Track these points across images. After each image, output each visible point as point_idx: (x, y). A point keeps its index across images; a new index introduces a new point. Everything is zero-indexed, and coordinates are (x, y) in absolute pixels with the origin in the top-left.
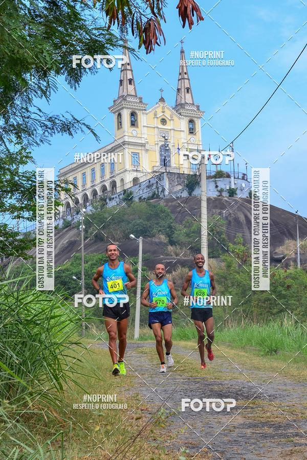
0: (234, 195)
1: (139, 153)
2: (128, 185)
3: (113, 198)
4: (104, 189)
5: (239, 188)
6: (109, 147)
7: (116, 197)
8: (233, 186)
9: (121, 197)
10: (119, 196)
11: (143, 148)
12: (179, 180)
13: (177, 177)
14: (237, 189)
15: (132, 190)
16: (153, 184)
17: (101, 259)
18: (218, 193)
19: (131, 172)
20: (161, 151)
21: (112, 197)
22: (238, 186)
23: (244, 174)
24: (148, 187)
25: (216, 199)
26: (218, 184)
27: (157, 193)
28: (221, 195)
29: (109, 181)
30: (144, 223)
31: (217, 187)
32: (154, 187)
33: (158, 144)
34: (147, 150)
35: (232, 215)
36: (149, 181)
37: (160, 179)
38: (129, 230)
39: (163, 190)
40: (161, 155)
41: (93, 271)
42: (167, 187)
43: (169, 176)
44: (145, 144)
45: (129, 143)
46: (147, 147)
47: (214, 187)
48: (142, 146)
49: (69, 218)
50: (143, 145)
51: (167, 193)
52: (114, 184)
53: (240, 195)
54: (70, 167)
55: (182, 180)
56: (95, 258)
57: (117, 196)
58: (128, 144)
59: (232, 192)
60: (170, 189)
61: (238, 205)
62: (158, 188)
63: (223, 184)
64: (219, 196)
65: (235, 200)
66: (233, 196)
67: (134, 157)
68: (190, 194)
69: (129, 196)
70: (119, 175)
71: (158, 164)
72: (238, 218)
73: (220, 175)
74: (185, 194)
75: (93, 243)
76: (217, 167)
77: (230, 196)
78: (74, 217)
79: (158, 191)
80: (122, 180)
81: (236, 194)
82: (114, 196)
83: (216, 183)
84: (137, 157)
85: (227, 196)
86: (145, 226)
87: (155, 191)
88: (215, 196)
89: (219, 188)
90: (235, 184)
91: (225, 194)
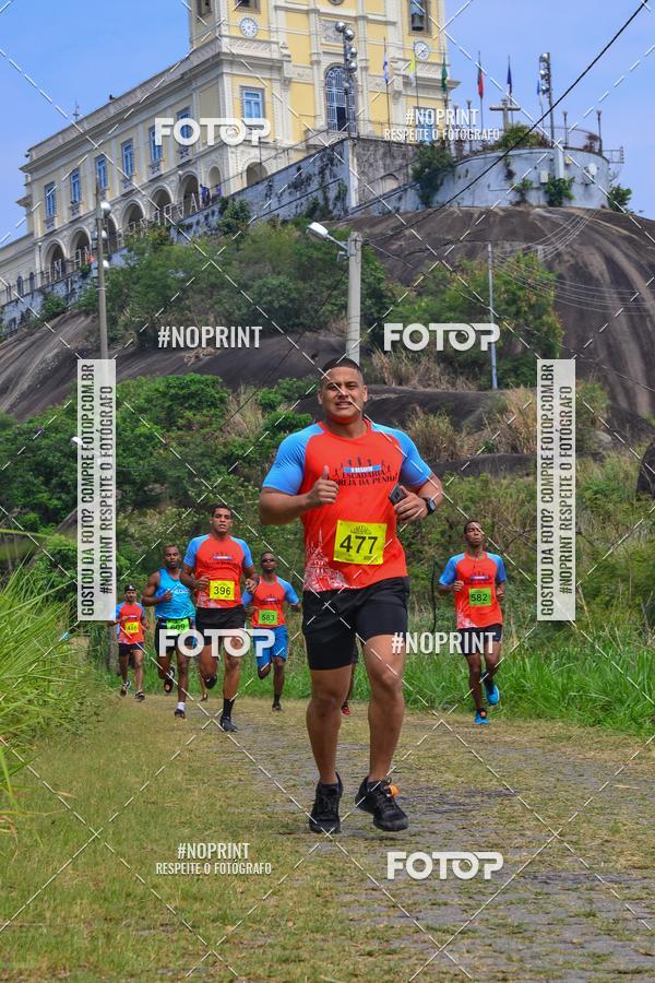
0: (565, 202)
1: (262, 90)
2: (235, 185)
3: (189, 227)
4: (162, 198)
5: (578, 180)
6: (175, 76)
7: (198, 223)
8: (562, 174)
9: (215, 220)
10: (206, 218)
11: (276, 76)
12: (388, 161)
13: (385, 154)
14: (572, 180)
15: (248, 197)
16: (309, 178)
17: (164, 395)
18: (512, 196)
19: (241, 148)
20: (328, 84)
21: (187, 222)
22: (577, 173)
23: (592, 138)
24: (297, 185)
25: (508, 215)
26: (513, 167)
27: (321, 202)
28: (522, 201)
29: (175, 178)
30: (291, 285)
31: (510, 175)
32: (315, 185)
33: (318, 62)
34: (287, 83)
35: (566, 258)
36: (299, 169)
37: (331, 160)
38: (244, 311)
39: (342, 195)
40: (329, 97)
41: (138, 431)
42: (354, 183)
43: (357, 149)
44: (281, 61)
45: (234, 60)
46: (288, 71)
47: (502, 176)
48: (271, 68)
49: (60, 291)
50: (275, 66)
51: (353, 200)
52: (189, 184)
53: (583, 202)
54: (61, 141)
55: (399, 162)
56: (144, 392)
57: (202, 220)
58: (232, 63)
59: (557, 192)
60: (362, 191)
61: (582, 227)
62: (324, 188)
63: (529, 168)
64: (518, 204)
65: (569, 216)
66: (560, 204)
67: (249, 102)
68: (426, 200)
69: (236, 215)
70: (208, 158)
71: (322, 123)
72: (586, 266)
73: (518, 138)
74: (410, 202)
75: (132, 355)
76: (505, 116)
77: (551, 203)
78: (76, 286)
79: (326, 199)
80: (215, 172)
81: (570, 198)
82: (193, 220)
83: (507, 165)
84: (257, 104)
85: (543, 202)
86: (294, 295)
87: (316, 199)
88: (505, 204)
89: (517, 181)
90: (567, 165)
91: (536, 198)
